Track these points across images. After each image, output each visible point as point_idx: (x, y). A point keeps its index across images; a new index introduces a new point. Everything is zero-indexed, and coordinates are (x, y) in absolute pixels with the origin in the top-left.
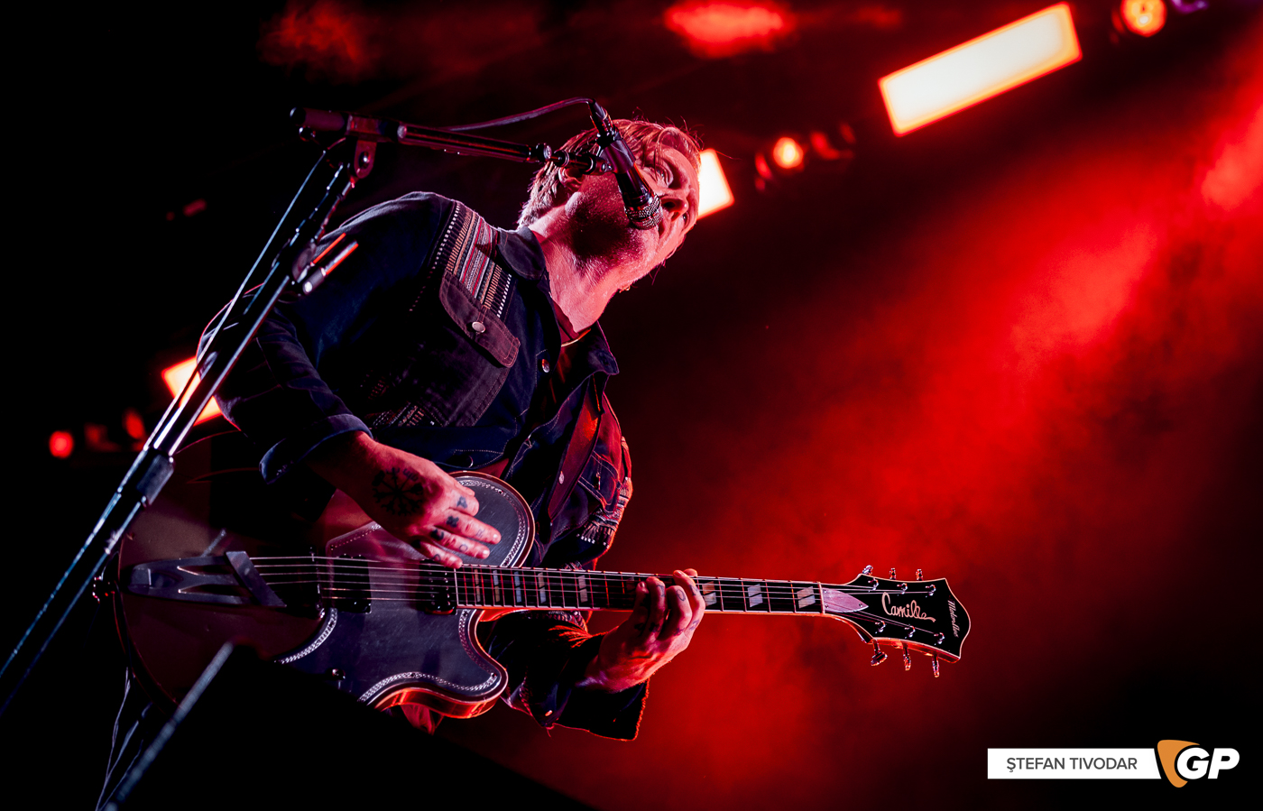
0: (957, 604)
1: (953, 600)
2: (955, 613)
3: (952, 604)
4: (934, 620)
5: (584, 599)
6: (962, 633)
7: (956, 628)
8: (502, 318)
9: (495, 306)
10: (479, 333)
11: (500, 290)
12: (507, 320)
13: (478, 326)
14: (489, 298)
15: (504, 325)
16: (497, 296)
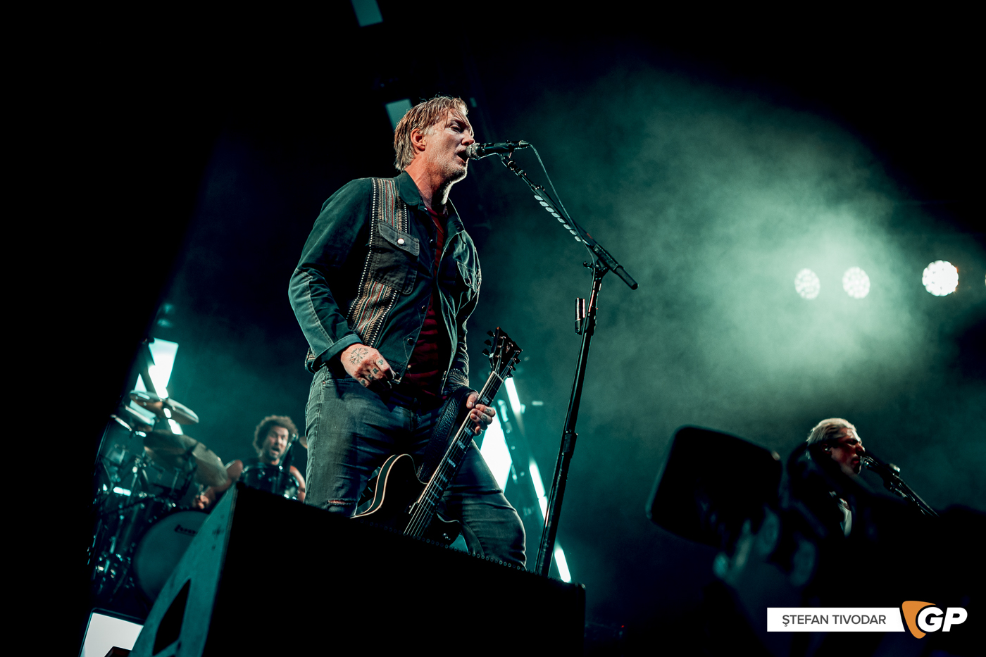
8: (408, 233)
9: (403, 227)
10: (402, 245)
11: (403, 218)
12: (410, 232)
13: (401, 241)
14: (400, 225)
15: (409, 236)
16: (403, 222)
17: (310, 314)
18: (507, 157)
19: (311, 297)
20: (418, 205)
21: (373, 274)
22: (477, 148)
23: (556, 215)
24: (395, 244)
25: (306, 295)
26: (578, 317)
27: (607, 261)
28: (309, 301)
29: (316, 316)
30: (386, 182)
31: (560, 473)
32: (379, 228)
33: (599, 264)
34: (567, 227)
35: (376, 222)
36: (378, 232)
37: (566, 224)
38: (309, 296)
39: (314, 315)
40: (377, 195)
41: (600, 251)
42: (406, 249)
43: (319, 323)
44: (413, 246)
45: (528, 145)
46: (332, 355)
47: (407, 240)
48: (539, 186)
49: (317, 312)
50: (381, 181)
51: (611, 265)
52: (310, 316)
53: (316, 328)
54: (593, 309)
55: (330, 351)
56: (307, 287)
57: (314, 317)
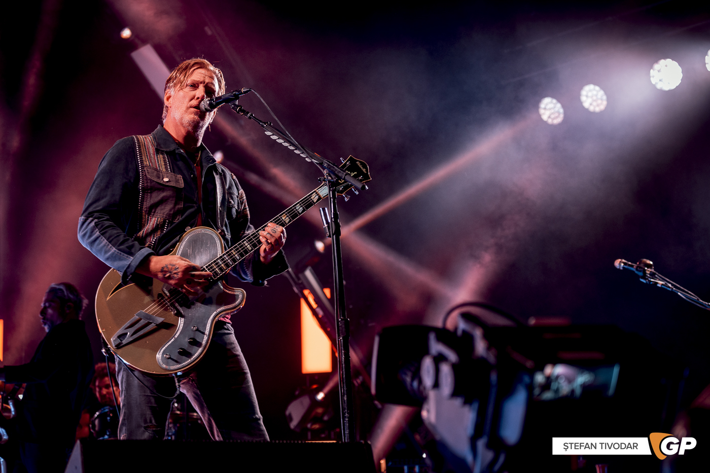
0: (360, 162)
1: (357, 161)
2: (361, 165)
3: (358, 162)
4: (356, 173)
5: (250, 249)
6: (367, 171)
7: (364, 170)
8: (171, 172)
9: (166, 168)
10: (167, 182)
11: (165, 161)
12: (173, 171)
13: (166, 180)
14: (164, 167)
15: (173, 173)
16: (165, 164)
17: (105, 245)
18: (235, 105)
19: (99, 232)
20: (175, 149)
21: (146, 211)
22: (208, 102)
23: (286, 144)
24: (162, 182)
25: (95, 233)
26: (325, 224)
27: (336, 172)
28: (100, 236)
29: (110, 245)
30: (145, 138)
31: (343, 354)
32: (146, 172)
33: (331, 176)
34: (297, 152)
35: (143, 167)
36: (146, 175)
37: (296, 149)
38: (98, 233)
39: (108, 245)
40: (139, 147)
41: (329, 165)
42: (172, 184)
43: (114, 249)
44: (177, 181)
45: (250, 90)
46: (135, 266)
47: (172, 177)
48: (267, 123)
49: (110, 242)
50: (141, 137)
51: (340, 175)
52: (105, 247)
53: (113, 254)
54: (335, 214)
55: (132, 264)
56: (94, 227)
57: (109, 247)
